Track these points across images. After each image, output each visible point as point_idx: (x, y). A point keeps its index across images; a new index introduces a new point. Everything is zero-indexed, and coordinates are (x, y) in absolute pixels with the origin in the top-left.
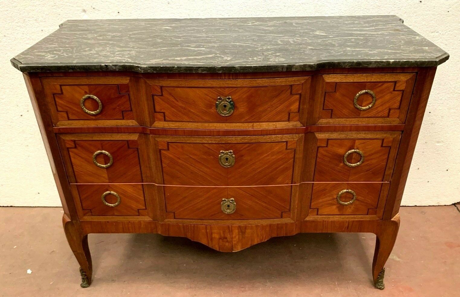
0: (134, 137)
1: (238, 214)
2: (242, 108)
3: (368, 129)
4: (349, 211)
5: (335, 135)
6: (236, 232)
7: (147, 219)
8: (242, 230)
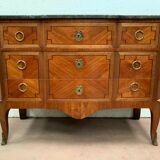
0: (37, 54)
1: (84, 96)
2: (86, 37)
3: (142, 50)
4: (136, 95)
5: (127, 53)
6: (82, 106)
7: (40, 100)
8: (86, 104)
